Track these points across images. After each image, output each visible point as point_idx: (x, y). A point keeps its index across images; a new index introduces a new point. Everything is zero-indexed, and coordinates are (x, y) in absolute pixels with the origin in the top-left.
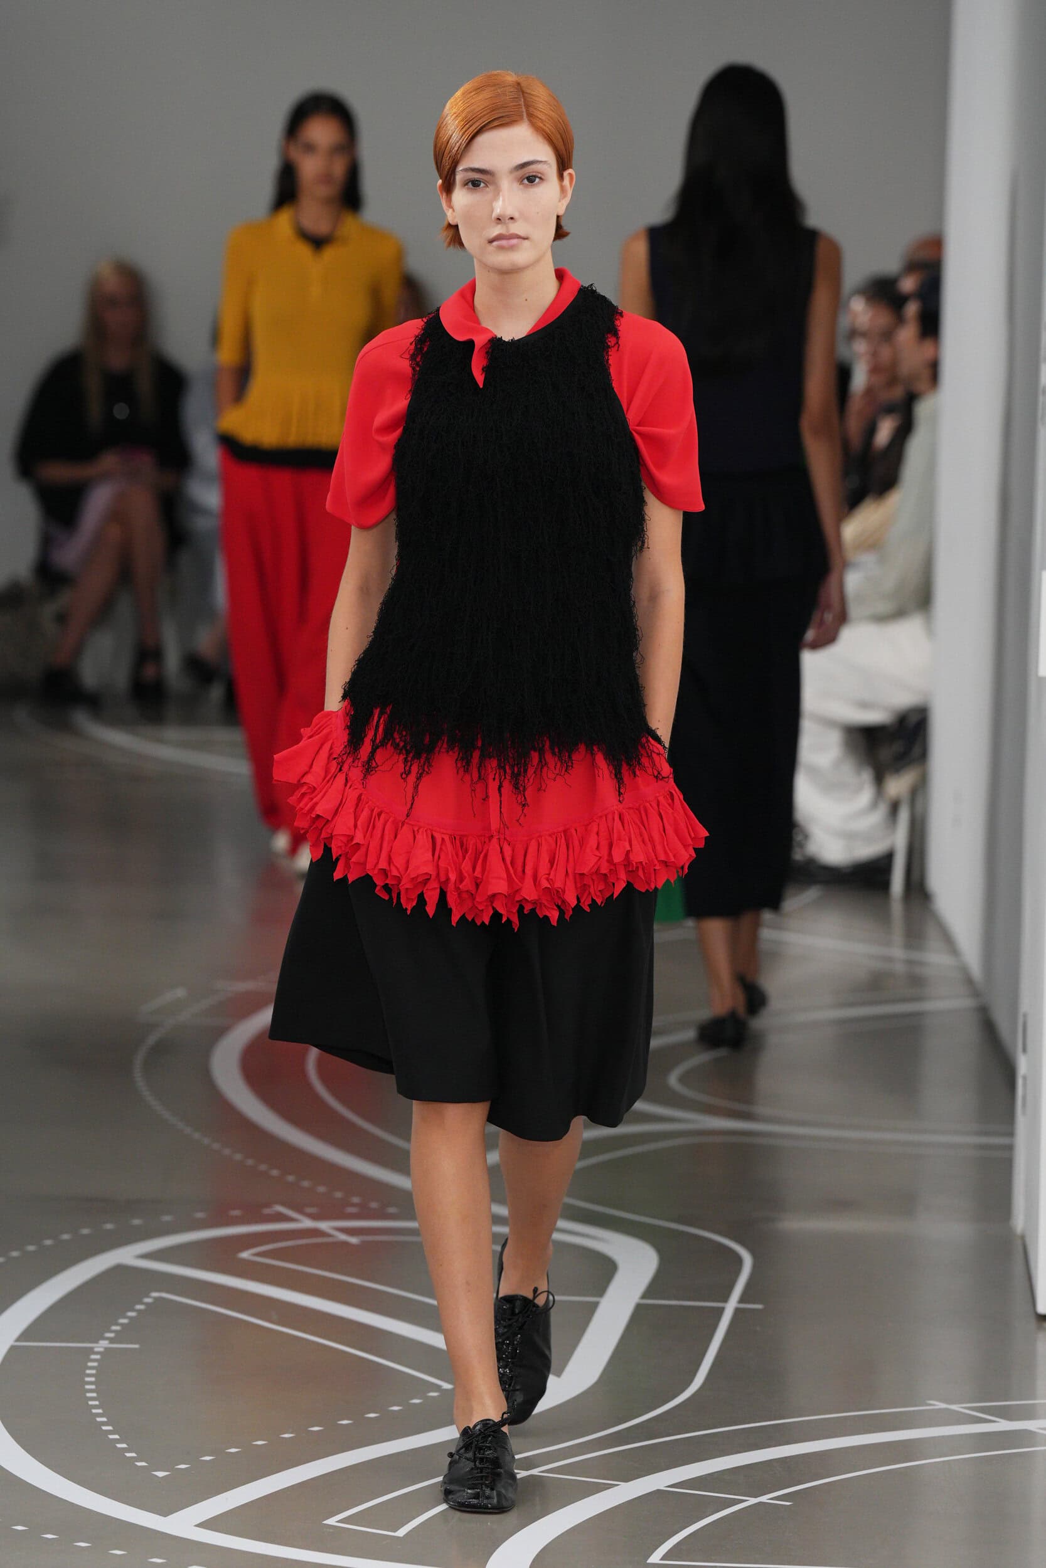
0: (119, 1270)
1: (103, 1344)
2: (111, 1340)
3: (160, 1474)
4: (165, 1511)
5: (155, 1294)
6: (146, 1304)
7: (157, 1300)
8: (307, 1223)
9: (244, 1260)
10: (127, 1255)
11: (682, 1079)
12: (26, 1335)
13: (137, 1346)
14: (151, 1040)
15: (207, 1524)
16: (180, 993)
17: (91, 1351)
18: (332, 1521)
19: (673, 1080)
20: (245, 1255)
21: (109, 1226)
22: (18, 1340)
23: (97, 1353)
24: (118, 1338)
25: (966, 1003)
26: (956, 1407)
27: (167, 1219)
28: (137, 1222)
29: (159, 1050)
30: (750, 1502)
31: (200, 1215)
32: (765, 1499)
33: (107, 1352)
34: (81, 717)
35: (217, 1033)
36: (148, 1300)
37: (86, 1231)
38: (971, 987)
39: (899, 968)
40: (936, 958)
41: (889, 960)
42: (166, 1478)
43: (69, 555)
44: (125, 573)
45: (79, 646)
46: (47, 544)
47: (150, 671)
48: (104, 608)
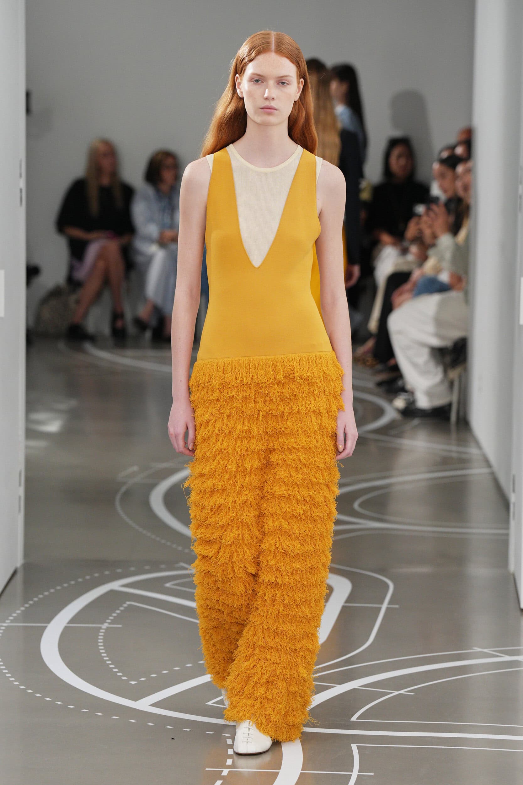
0: (112, 593)
1: (105, 626)
2: (109, 623)
3: (133, 683)
4: (136, 699)
5: (128, 603)
6: (125, 607)
7: (130, 606)
9: (168, 588)
10: (116, 585)
11: (361, 505)
12: (71, 621)
13: (120, 626)
14: (123, 489)
15: (155, 705)
17: (100, 628)
18: (210, 703)
19: (356, 505)
20: (168, 585)
21: (107, 573)
22: (68, 623)
23: (103, 629)
24: (113, 622)
25: (485, 470)
26: (486, 650)
27: (132, 569)
28: (119, 571)
29: (127, 494)
30: (396, 693)
31: (147, 567)
32: (402, 692)
33: (108, 628)
34: (88, 346)
35: (153, 486)
36: (125, 605)
37: (96, 575)
38: (488, 463)
39: (455, 455)
40: (472, 451)
41: (450, 451)
42: (135, 684)
43: (81, 274)
44: (106, 282)
45: (85, 314)
46: (71, 269)
47: (119, 324)
48: (97, 297)
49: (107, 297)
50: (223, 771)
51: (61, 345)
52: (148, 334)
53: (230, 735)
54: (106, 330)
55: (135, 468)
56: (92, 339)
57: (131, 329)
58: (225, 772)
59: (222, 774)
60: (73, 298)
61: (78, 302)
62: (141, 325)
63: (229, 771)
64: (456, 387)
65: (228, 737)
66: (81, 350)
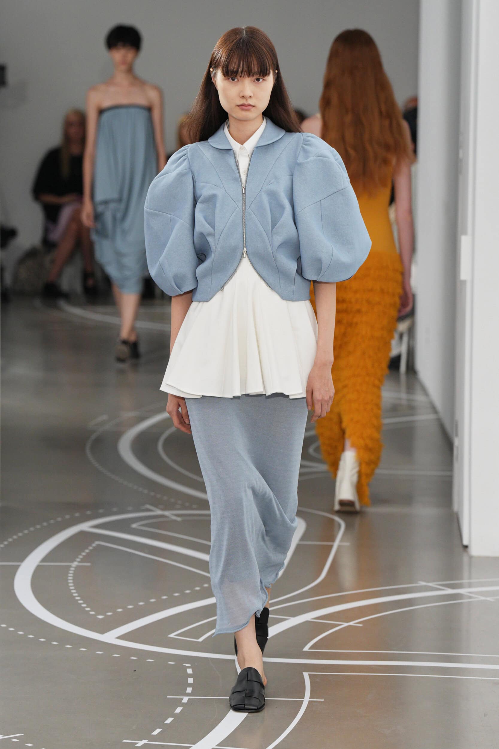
0: (82, 533)
1: (75, 564)
2: (79, 562)
3: (100, 617)
4: (103, 632)
5: (97, 543)
6: (94, 547)
7: (99, 545)
8: (159, 512)
9: (135, 529)
10: (85, 526)
11: (315, 450)
12: (44, 560)
13: (89, 564)
14: (93, 437)
15: (120, 638)
16: (105, 417)
17: (70, 566)
18: (172, 635)
19: (311, 450)
20: (134, 526)
21: (77, 515)
22: (41, 562)
23: (73, 567)
24: (82, 561)
25: (432, 417)
26: (430, 584)
27: (101, 511)
28: (89, 513)
29: (97, 440)
30: (346, 625)
31: (115, 509)
32: (351, 623)
33: (77, 567)
34: (62, 303)
35: (121, 434)
36: (94, 545)
37: (67, 517)
38: (434, 410)
39: (404, 402)
40: (419, 398)
41: (400, 399)
42: (102, 619)
43: (56, 235)
44: (78, 244)
45: (60, 274)
46: (46, 231)
47: (90, 282)
48: (71, 257)
49: (78, 259)
50: (183, 698)
51: (37, 302)
53: (189, 665)
54: (78, 288)
56: (67, 297)
58: (185, 699)
59: (183, 702)
60: (48, 259)
61: (53, 262)
63: (189, 699)
64: (405, 339)
65: (189, 667)
66: (56, 307)
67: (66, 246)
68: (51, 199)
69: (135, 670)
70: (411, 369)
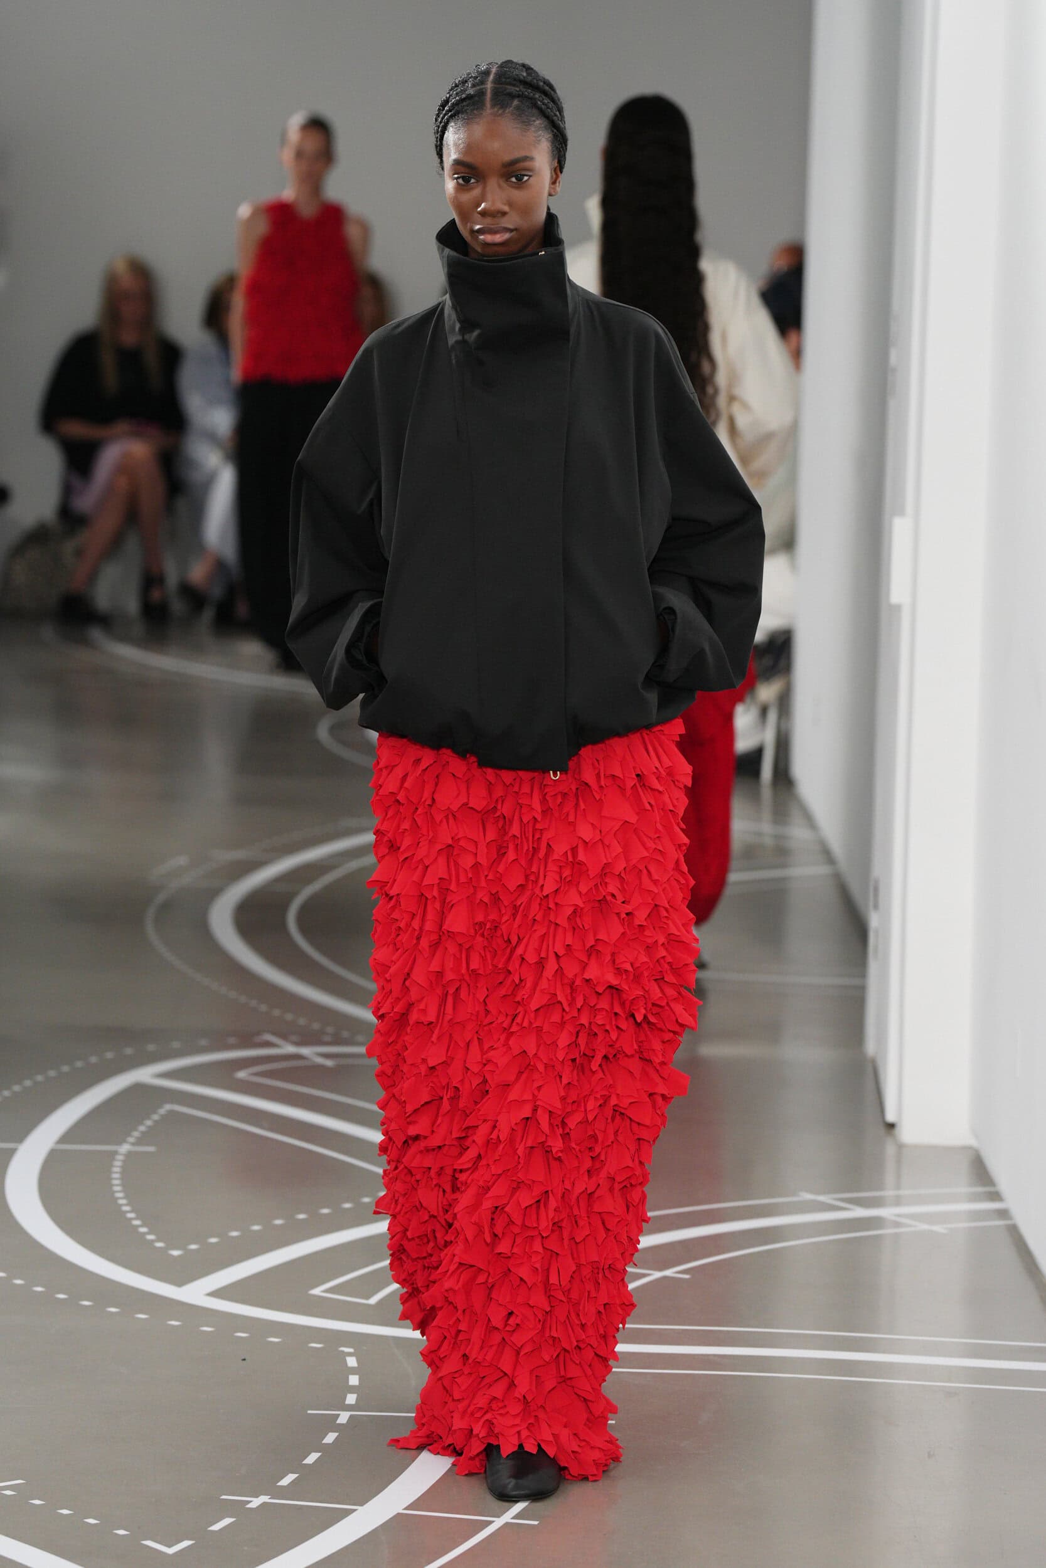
0: (138, 1089)
1: (124, 1148)
2: (133, 1144)
3: (176, 1253)
4: (180, 1282)
5: (168, 1107)
6: (162, 1115)
7: (171, 1112)
8: (290, 1049)
9: (242, 1081)
10: (145, 1075)
12: (62, 1140)
13: (152, 1149)
14: (161, 898)
15: (216, 1294)
17: (116, 1153)
18: (317, 1291)
20: (242, 1075)
21: (129, 1051)
22: (57, 1143)
23: (121, 1154)
24: (139, 1142)
25: (823, 870)
26: (822, 1198)
27: (176, 1045)
28: (151, 1047)
29: (166, 906)
30: (657, 1275)
31: (203, 1042)
32: (668, 1273)
33: (129, 1155)
34: (96, 634)
35: (213, 893)
36: (162, 1111)
37: (109, 1055)
38: (827, 855)
39: (768, 841)
40: (798, 833)
41: (759, 834)
42: (179, 1256)
43: (85, 502)
44: (132, 515)
45: (93, 577)
46: (68, 491)
47: (156, 595)
48: (115, 545)
49: (132, 545)
50: (339, 1415)
51: (48, 632)
52: (208, 614)
53: (351, 1350)
54: (132, 605)
55: (182, 860)
56: (105, 621)
57: (178, 606)
58: (344, 1417)
59: (338, 1422)
60: (69, 547)
61: (79, 553)
62: (194, 597)
63: (351, 1416)
64: (772, 716)
65: (350, 1354)
66: (85, 642)
67: (106, 524)
68: (76, 429)
69: (244, 1358)
70: (783, 777)
